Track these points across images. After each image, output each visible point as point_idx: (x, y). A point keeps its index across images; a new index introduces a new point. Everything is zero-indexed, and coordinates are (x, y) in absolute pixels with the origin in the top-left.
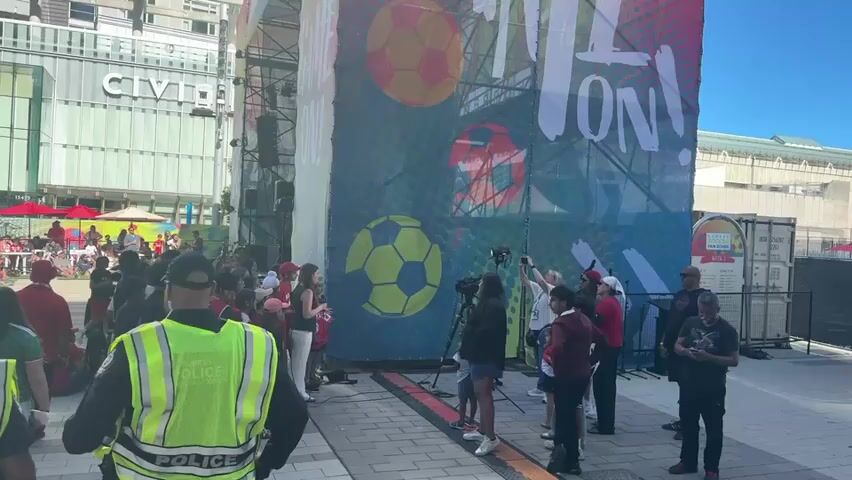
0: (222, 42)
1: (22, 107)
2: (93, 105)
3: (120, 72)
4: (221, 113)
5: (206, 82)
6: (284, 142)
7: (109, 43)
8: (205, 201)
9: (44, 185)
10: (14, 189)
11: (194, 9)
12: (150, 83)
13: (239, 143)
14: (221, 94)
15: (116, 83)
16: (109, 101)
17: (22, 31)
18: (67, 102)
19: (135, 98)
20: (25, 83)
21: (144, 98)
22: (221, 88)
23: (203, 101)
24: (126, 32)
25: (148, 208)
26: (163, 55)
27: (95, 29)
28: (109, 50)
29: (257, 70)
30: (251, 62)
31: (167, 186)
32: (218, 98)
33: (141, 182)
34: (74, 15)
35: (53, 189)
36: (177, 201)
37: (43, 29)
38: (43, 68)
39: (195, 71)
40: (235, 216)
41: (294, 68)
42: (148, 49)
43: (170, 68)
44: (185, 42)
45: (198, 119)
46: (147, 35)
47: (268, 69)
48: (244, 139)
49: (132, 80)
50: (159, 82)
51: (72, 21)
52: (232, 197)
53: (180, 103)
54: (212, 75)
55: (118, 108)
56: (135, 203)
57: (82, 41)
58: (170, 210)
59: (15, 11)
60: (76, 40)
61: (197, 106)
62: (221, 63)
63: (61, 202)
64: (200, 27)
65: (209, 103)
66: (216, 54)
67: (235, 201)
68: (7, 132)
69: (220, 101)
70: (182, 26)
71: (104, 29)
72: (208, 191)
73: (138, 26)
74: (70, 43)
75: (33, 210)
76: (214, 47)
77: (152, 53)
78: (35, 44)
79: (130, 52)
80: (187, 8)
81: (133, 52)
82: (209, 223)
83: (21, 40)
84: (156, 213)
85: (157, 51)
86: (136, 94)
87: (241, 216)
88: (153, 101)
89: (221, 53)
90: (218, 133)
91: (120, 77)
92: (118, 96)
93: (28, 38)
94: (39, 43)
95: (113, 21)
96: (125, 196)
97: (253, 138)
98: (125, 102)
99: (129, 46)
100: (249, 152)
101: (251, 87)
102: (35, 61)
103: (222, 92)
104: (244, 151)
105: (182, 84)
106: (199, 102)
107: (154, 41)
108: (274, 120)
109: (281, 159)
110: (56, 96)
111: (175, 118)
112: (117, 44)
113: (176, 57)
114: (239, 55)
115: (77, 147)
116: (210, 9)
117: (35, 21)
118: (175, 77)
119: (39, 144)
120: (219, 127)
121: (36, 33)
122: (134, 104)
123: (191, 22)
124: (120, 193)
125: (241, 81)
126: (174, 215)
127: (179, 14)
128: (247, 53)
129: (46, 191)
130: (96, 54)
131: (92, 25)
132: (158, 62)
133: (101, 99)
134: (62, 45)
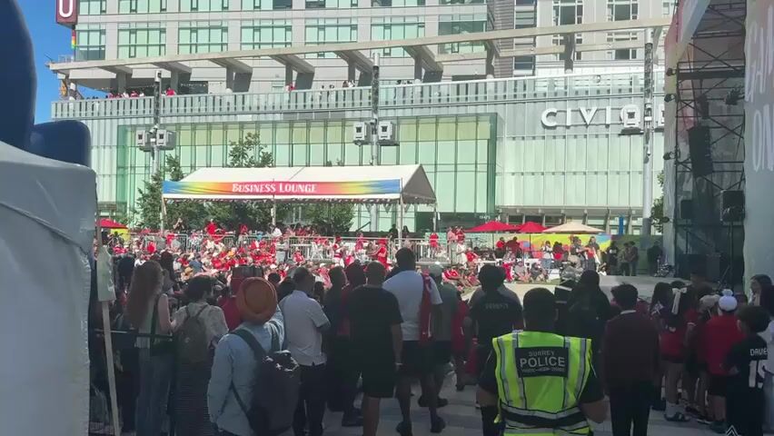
0: (648, 63)
1: (483, 145)
2: (534, 138)
3: (555, 107)
4: (648, 130)
5: (631, 103)
6: (718, 151)
7: (545, 84)
8: (634, 212)
9: (498, 207)
10: (478, 211)
11: (617, 40)
12: (580, 111)
13: (672, 156)
14: (648, 111)
15: (552, 117)
16: (551, 132)
17: (481, 88)
18: (514, 138)
19: (568, 127)
20: (485, 127)
21: (576, 126)
22: (648, 106)
23: (631, 121)
24: (559, 72)
25: (581, 221)
26: (591, 85)
27: (534, 74)
28: (546, 89)
29: (688, 83)
30: (681, 76)
31: (599, 202)
32: (645, 116)
33: (576, 200)
34: (517, 67)
35: (506, 209)
36: (606, 214)
37: (496, 82)
38: (497, 114)
39: (621, 94)
40: (669, 227)
41: (740, 73)
42: (578, 83)
43: (598, 96)
44: (610, 70)
45: (625, 138)
46: (577, 71)
47: (698, 81)
48: (677, 150)
49: (565, 112)
50: (588, 110)
51: (516, 72)
52: (665, 208)
53: (607, 126)
54: (636, 96)
55: (554, 137)
56: (570, 218)
57: (525, 86)
58: (601, 222)
59: (476, 73)
60: (520, 87)
61: (626, 126)
62: (647, 82)
63: (512, 219)
64: (623, 54)
65: (637, 122)
66: (643, 76)
67: (669, 210)
68: (473, 168)
69: (647, 119)
70: (607, 57)
71: (542, 73)
72: (636, 202)
73: (569, 66)
74: (515, 90)
75: (494, 228)
76: (642, 69)
77: (581, 86)
78: (490, 96)
79: (563, 88)
80: (609, 40)
81: (566, 88)
82: (637, 233)
83: (481, 95)
84: (589, 225)
85: (587, 83)
86: (568, 124)
87: (676, 226)
88: (585, 127)
89: (647, 74)
90: (645, 149)
91: (555, 111)
92: (554, 128)
93: (486, 92)
94: (493, 95)
95: (547, 64)
96: (562, 212)
97: (685, 150)
98: (560, 131)
99: (563, 84)
100: (681, 163)
101: (683, 101)
102: (490, 109)
103: (649, 109)
104: (677, 163)
105: (609, 109)
106: (627, 123)
107: (583, 75)
108: (707, 129)
109: (716, 167)
110: (506, 135)
111: (603, 140)
112: (552, 83)
113: (603, 85)
114: (669, 73)
115: (522, 174)
116: (631, 36)
117: (490, 79)
118: (603, 103)
119: (495, 174)
120: (647, 143)
121: (491, 87)
122: (568, 132)
123: (614, 52)
124: (557, 210)
125: (672, 97)
126: (604, 227)
127: (605, 47)
128: (678, 70)
129: (501, 211)
130: (535, 95)
131: (530, 72)
132: (587, 92)
133: (540, 131)
134: (510, 93)
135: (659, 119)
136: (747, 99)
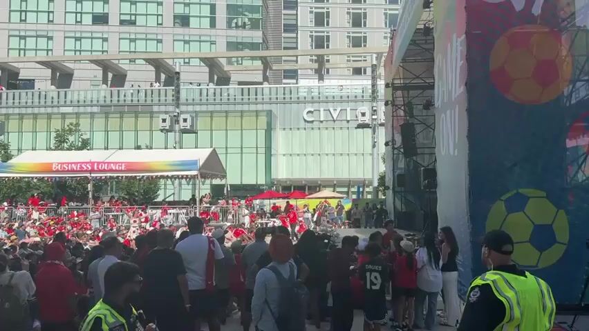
0: (374, 78)
1: (262, 134)
2: (298, 129)
3: (312, 107)
4: (375, 125)
5: (363, 106)
6: (420, 139)
7: (305, 90)
8: (367, 182)
9: (274, 179)
10: (259, 183)
11: (354, 61)
12: (330, 111)
13: (390, 144)
14: (374, 112)
15: (310, 114)
16: (309, 125)
17: (259, 92)
18: (284, 129)
19: (322, 122)
20: (263, 120)
21: (327, 121)
22: (374, 108)
23: (363, 118)
24: (314, 82)
25: (332, 189)
26: (337, 93)
27: (297, 83)
28: (305, 94)
29: (399, 93)
30: (395, 88)
31: (344, 175)
32: (372, 115)
33: (328, 174)
34: (285, 77)
35: (279, 181)
36: (349, 184)
37: (270, 88)
38: (271, 111)
39: (356, 100)
40: (390, 193)
41: (432, 87)
42: (327, 90)
43: (342, 100)
44: (348, 82)
45: (360, 130)
46: (327, 82)
47: (406, 92)
48: (393, 140)
49: (320, 111)
50: (335, 110)
51: (284, 81)
52: (387, 179)
53: (348, 121)
54: (366, 101)
55: (313, 129)
56: (325, 187)
57: (291, 92)
58: (345, 189)
59: (255, 80)
60: (287, 92)
61: (360, 122)
62: (374, 92)
63: (284, 188)
64: (358, 71)
65: (367, 119)
66: (370, 87)
67: (389, 181)
68: (255, 150)
69: (374, 117)
70: (347, 73)
71: (303, 83)
72: (368, 176)
73: (321, 78)
74: (284, 94)
75: (272, 196)
76: (370, 82)
77: (330, 93)
78: (266, 100)
79: (317, 94)
80: (348, 61)
81: (319, 94)
82: (369, 197)
83: (259, 96)
84: (337, 192)
85: (334, 91)
86: (321, 120)
87: (394, 192)
88: (333, 122)
89: (374, 85)
90: (373, 138)
91: (312, 110)
92: (312, 122)
93: (263, 95)
94: (269, 97)
95: (307, 77)
96: (319, 182)
97: (398, 139)
98: (316, 124)
99: (317, 90)
100: (396, 148)
101: (396, 106)
102: (266, 107)
103: (375, 111)
104: (394, 148)
105: (348, 109)
106: (361, 119)
107: (331, 84)
108: (413, 124)
109: (419, 151)
110: (278, 126)
111: (345, 131)
112: (310, 89)
113: (344, 93)
114: (387, 86)
115: (291, 155)
116: (363, 59)
117: (266, 85)
118: (344, 105)
119: (271, 155)
120: (374, 134)
121: (266, 91)
122: (321, 125)
123: (351, 69)
124: (315, 181)
125: (389, 102)
126: (347, 193)
127: (345, 66)
128: (393, 84)
129: (275, 183)
130: (298, 98)
131: (294, 81)
132: (334, 97)
133: (302, 124)
134: (281, 96)
135: (381, 117)
136: (436, 105)
